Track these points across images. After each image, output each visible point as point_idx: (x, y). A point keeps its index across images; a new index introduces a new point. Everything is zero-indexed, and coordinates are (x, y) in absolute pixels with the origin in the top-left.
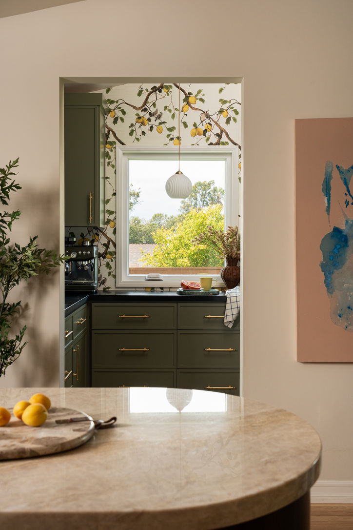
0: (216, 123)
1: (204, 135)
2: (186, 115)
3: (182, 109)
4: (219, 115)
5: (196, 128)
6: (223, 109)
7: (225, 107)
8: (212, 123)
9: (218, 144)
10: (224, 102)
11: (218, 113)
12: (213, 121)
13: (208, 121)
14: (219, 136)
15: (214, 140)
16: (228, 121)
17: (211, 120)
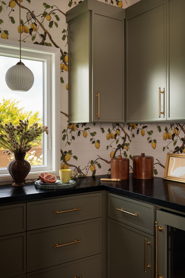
0: (41, 25)
1: (31, 33)
2: (13, 10)
3: (10, 4)
4: (43, 17)
5: (23, 25)
6: (47, 13)
7: (48, 11)
8: (37, 23)
9: (42, 44)
10: (48, 7)
11: (42, 15)
12: (38, 21)
13: (33, 21)
14: (43, 37)
15: (39, 40)
16: (51, 25)
17: (36, 20)
